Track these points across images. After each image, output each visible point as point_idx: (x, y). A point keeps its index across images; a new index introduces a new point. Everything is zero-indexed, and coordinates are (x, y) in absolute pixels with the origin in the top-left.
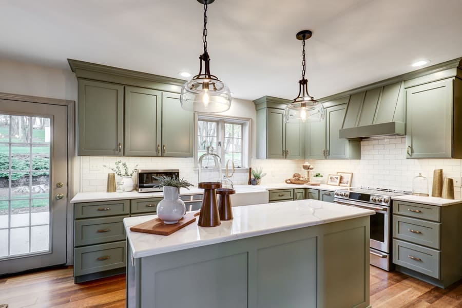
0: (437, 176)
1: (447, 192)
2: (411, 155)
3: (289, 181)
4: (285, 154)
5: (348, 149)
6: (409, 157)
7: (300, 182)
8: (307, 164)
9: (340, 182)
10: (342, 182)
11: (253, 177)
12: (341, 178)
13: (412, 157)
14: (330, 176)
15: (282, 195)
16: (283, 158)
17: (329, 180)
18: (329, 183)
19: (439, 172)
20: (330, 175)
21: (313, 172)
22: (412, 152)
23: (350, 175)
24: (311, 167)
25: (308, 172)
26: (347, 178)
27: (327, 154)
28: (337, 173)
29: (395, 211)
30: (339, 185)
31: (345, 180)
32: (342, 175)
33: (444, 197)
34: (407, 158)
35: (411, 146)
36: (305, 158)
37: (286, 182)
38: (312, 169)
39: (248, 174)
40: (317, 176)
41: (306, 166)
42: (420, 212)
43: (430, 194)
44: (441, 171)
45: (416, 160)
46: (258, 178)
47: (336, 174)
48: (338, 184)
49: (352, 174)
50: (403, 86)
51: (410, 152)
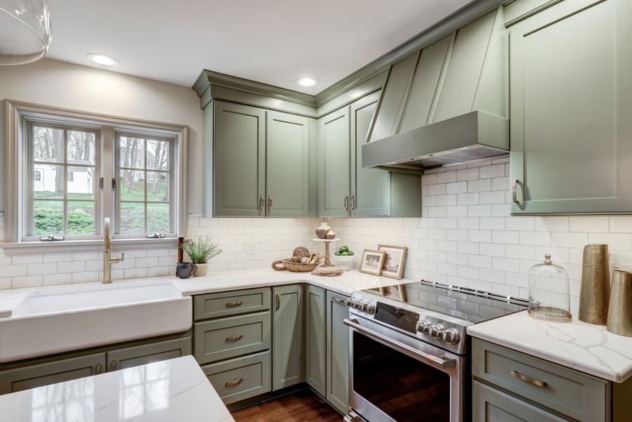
0: (593, 263)
1: (622, 315)
2: (523, 206)
3: (281, 266)
4: (264, 207)
5: (388, 192)
6: (519, 211)
7: (301, 268)
8: (324, 227)
9: (384, 268)
10: (387, 266)
11: (187, 259)
12: (386, 258)
13: (527, 211)
14: (367, 253)
15: (237, 305)
16: (259, 215)
17: (365, 261)
18: (363, 269)
19: (599, 251)
20: (366, 250)
21: (334, 245)
22: (526, 196)
23: (402, 251)
24: (331, 233)
25: (327, 244)
26: (396, 259)
27: (352, 206)
28: (380, 246)
29: (478, 369)
30: (381, 274)
31: (391, 264)
32: (388, 250)
33: (615, 329)
34: (514, 214)
35: (521, 181)
36: (317, 216)
37: (274, 267)
38: (332, 237)
39: (176, 252)
40: (341, 252)
41: (323, 231)
42: (545, 385)
43: (575, 312)
44: (604, 249)
45: (539, 219)
46: (202, 261)
47: (376, 249)
48: (377, 271)
49: (406, 250)
50: (499, 20)
51: (520, 199)
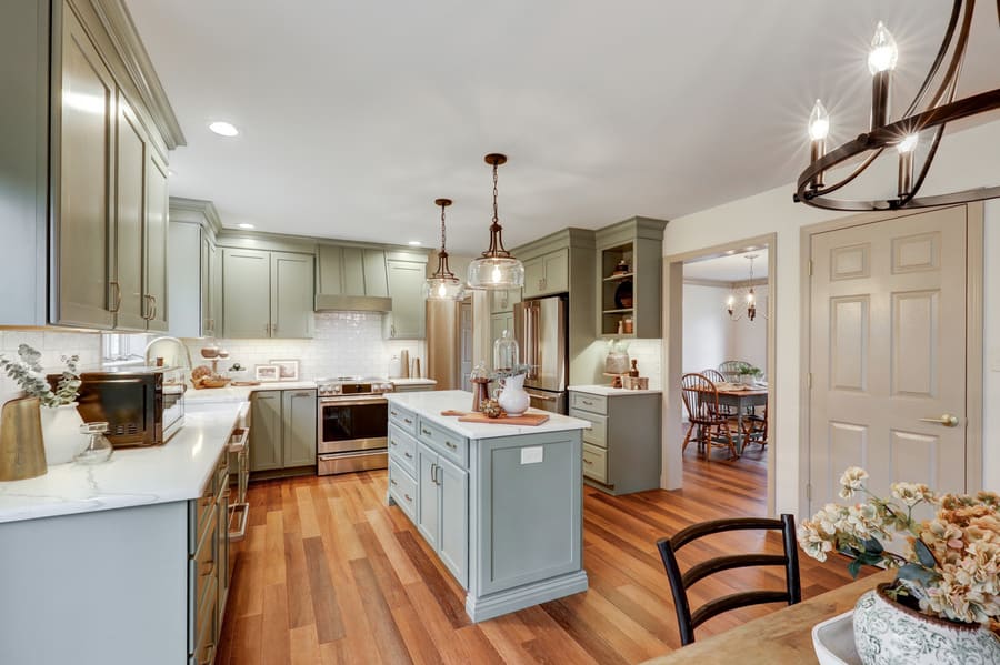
8: (212, 347)
9: (281, 376)
10: (283, 374)
13: (394, 337)
14: (260, 367)
17: (258, 374)
20: (257, 365)
21: (227, 362)
22: (395, 332)
23: (296, 363)
24: (224, 353)
25: (215, 362)
26: (292, 368)
28: (271, 361)
31: (288, 372)
32: (282, 364)
38: (225, 356)
41: (211, 351)
44: (407, 351)
47: (267, 363)
48: (277, 378)
